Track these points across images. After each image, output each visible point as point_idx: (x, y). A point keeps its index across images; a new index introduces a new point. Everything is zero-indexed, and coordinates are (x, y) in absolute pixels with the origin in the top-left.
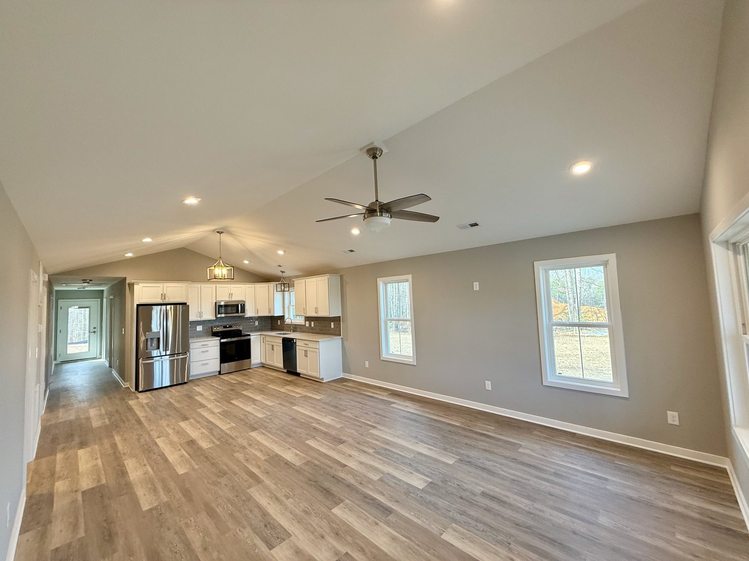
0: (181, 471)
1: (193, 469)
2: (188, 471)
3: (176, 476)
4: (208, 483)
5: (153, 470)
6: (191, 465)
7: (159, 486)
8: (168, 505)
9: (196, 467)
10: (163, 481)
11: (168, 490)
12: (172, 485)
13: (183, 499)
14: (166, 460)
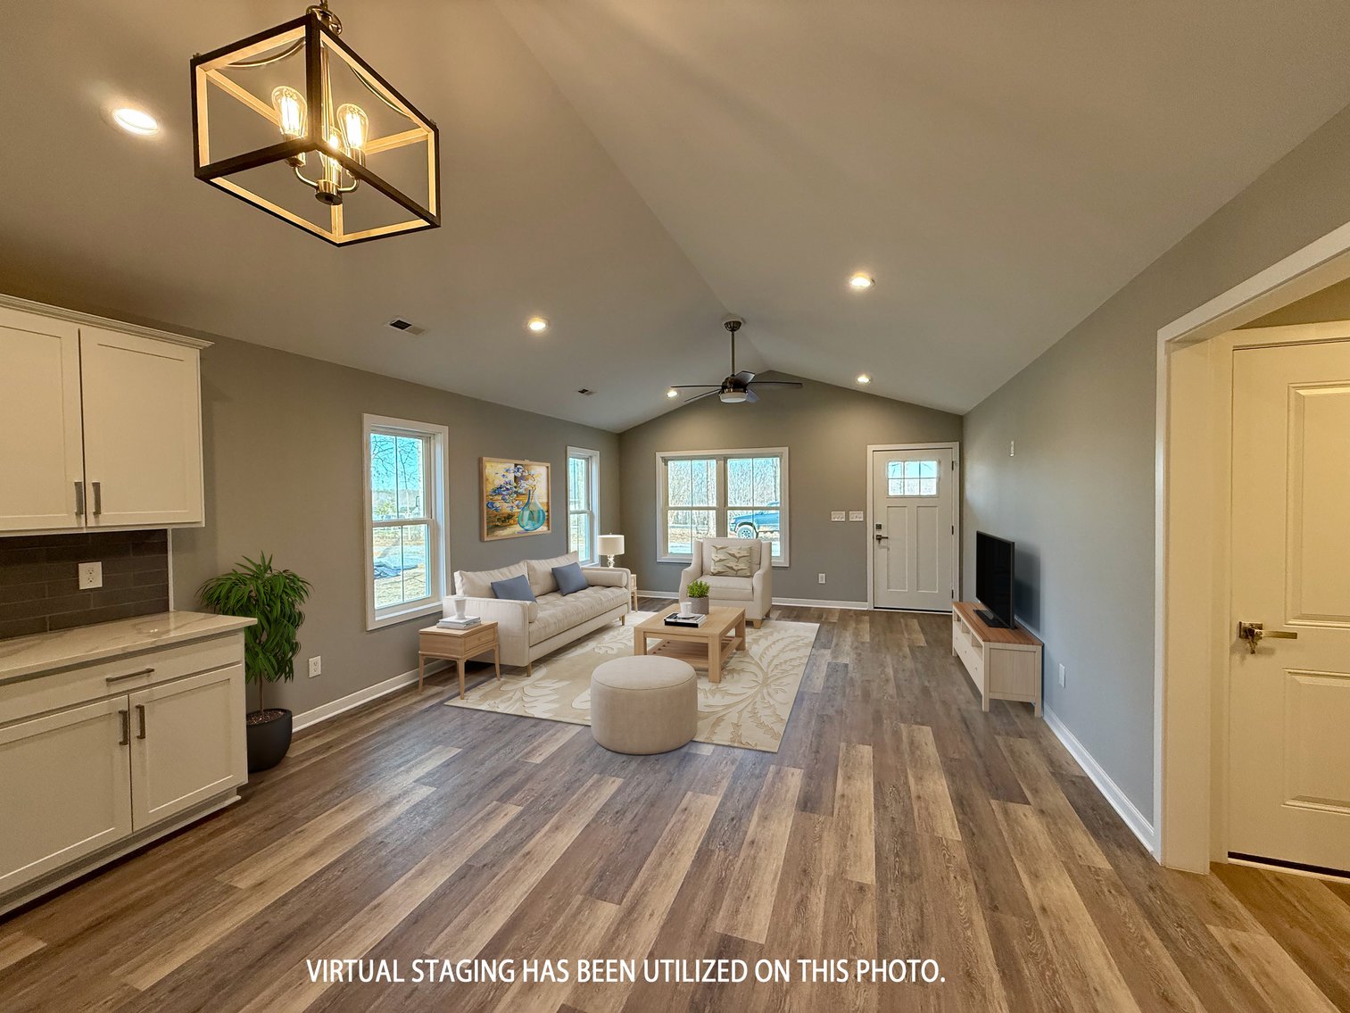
0: (867, 751)
1: (849, 742)
2: (858, 746)
3: (879, 749)
4: (846, 718)
5: (906, 777)
6: (848, 752)
7: (905, 746)
8: (903, 719)
9: (843, 745)
10: (898, 751)
11: (896, 734)
12: (888, 738)
13: (884, 716)
14: (878, 786)
